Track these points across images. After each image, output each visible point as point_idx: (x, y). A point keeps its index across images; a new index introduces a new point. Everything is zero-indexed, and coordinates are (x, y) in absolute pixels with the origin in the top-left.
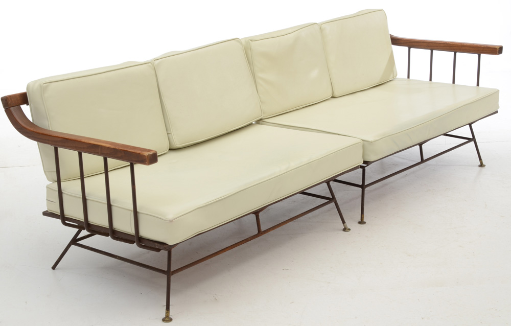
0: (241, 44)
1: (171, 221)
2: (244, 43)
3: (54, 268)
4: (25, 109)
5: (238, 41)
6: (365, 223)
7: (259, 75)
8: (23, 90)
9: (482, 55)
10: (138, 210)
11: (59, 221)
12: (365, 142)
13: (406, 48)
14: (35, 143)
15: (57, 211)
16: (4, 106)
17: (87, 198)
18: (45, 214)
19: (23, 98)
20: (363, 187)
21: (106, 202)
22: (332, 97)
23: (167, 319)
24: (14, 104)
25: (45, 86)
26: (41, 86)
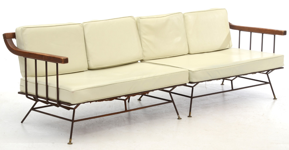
0: (134, 19)
1: (73, 92)
2: (136, 19)
3: (22, 122)
4: (14, 40)
5: (132, 18)
6: (191, 117)
7: (143, 36)
8: (14, 32)
9: (276, 36)
10: (59, 87)
11: (25, 96)
12: (190, 71)
13: (238, 31)
14: (17, 56)
15: (24, 91)
16: (4, 39)
17: (38, 83)
18: (19, 93)
19: (14, 35)
20: (192, 97)
21: (45, 84)
22: (189, 54)
23: (70, 143)
24: (8, 38)
25: (23, 29)
26: (22, 29)
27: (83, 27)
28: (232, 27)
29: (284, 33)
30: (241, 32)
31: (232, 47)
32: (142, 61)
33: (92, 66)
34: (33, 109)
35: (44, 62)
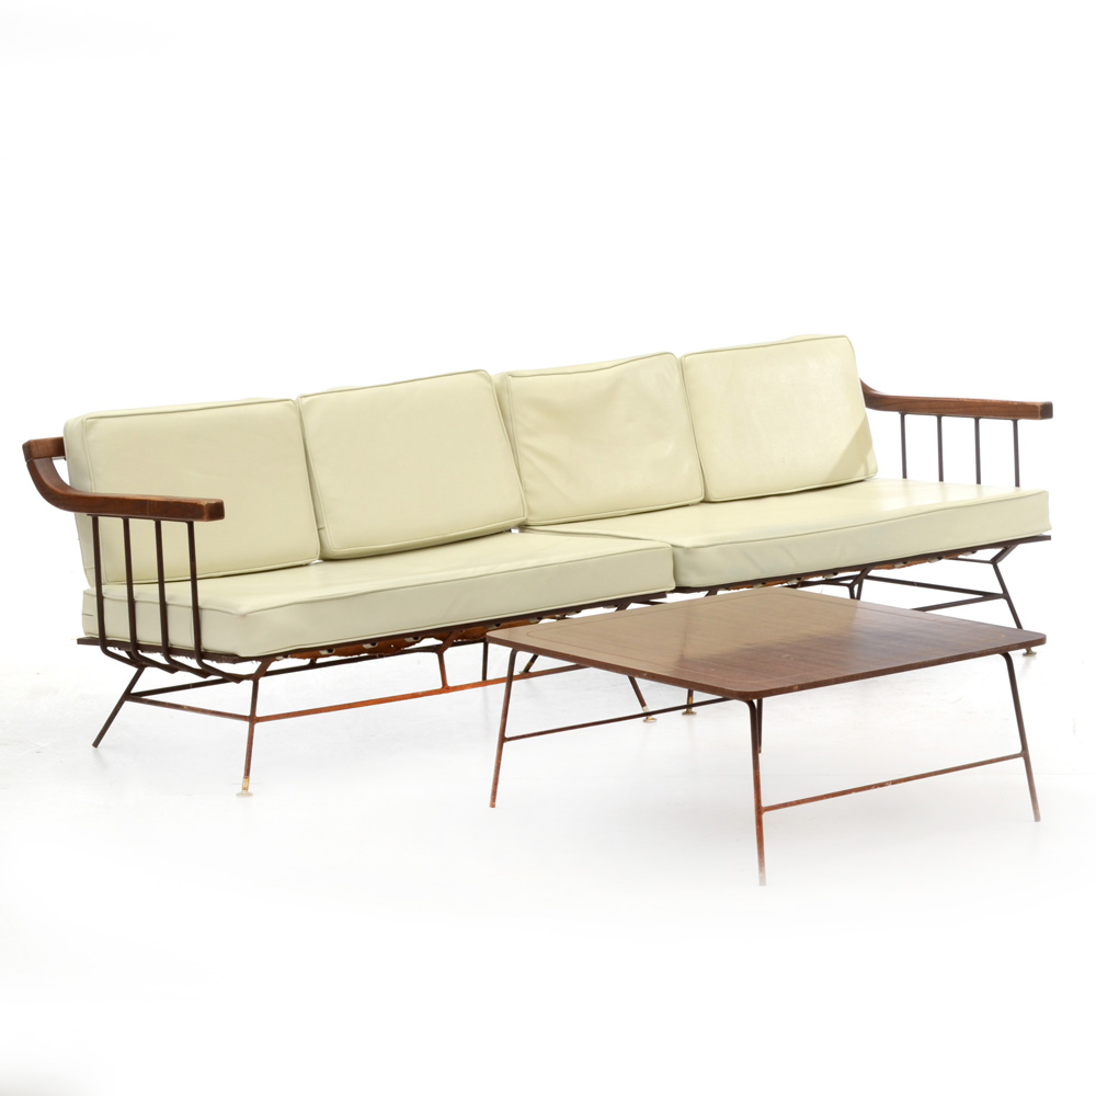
0: (489, 379)
1: (244, 616)
2: (496, 380)
3: (96, 744)
4: (60, 465)
5: (482, 375)
7: (523, 439)
8: (59, 434)
10: (200, 603)
11: (98, 648)
12: (677, 550)
13: (897, 415)
15: (96, 633)
16: (26, 460)
17: (136, 599)
18: (81, 641)
19: (58, 447)
21: (158, 600)
22: (705, 501)
24: (41, 455)
25: (88, 424)
26: (82, 422)
27: (299, 411)
28: (874, 400)
29: (1045, 411)
30: (907, 417)
31: (878, 476)
32: (523, 527)
33: (335, 548)
34: (129, 695)
35: (152, 523)
